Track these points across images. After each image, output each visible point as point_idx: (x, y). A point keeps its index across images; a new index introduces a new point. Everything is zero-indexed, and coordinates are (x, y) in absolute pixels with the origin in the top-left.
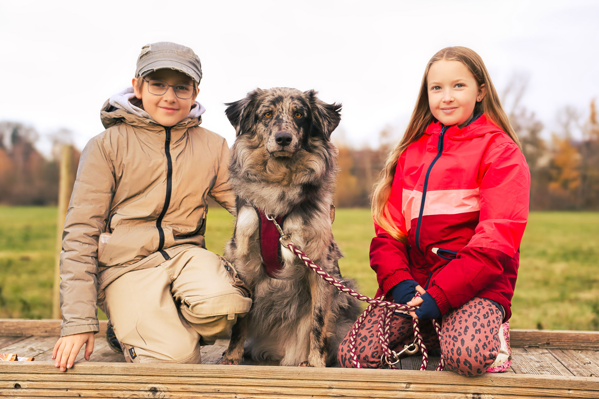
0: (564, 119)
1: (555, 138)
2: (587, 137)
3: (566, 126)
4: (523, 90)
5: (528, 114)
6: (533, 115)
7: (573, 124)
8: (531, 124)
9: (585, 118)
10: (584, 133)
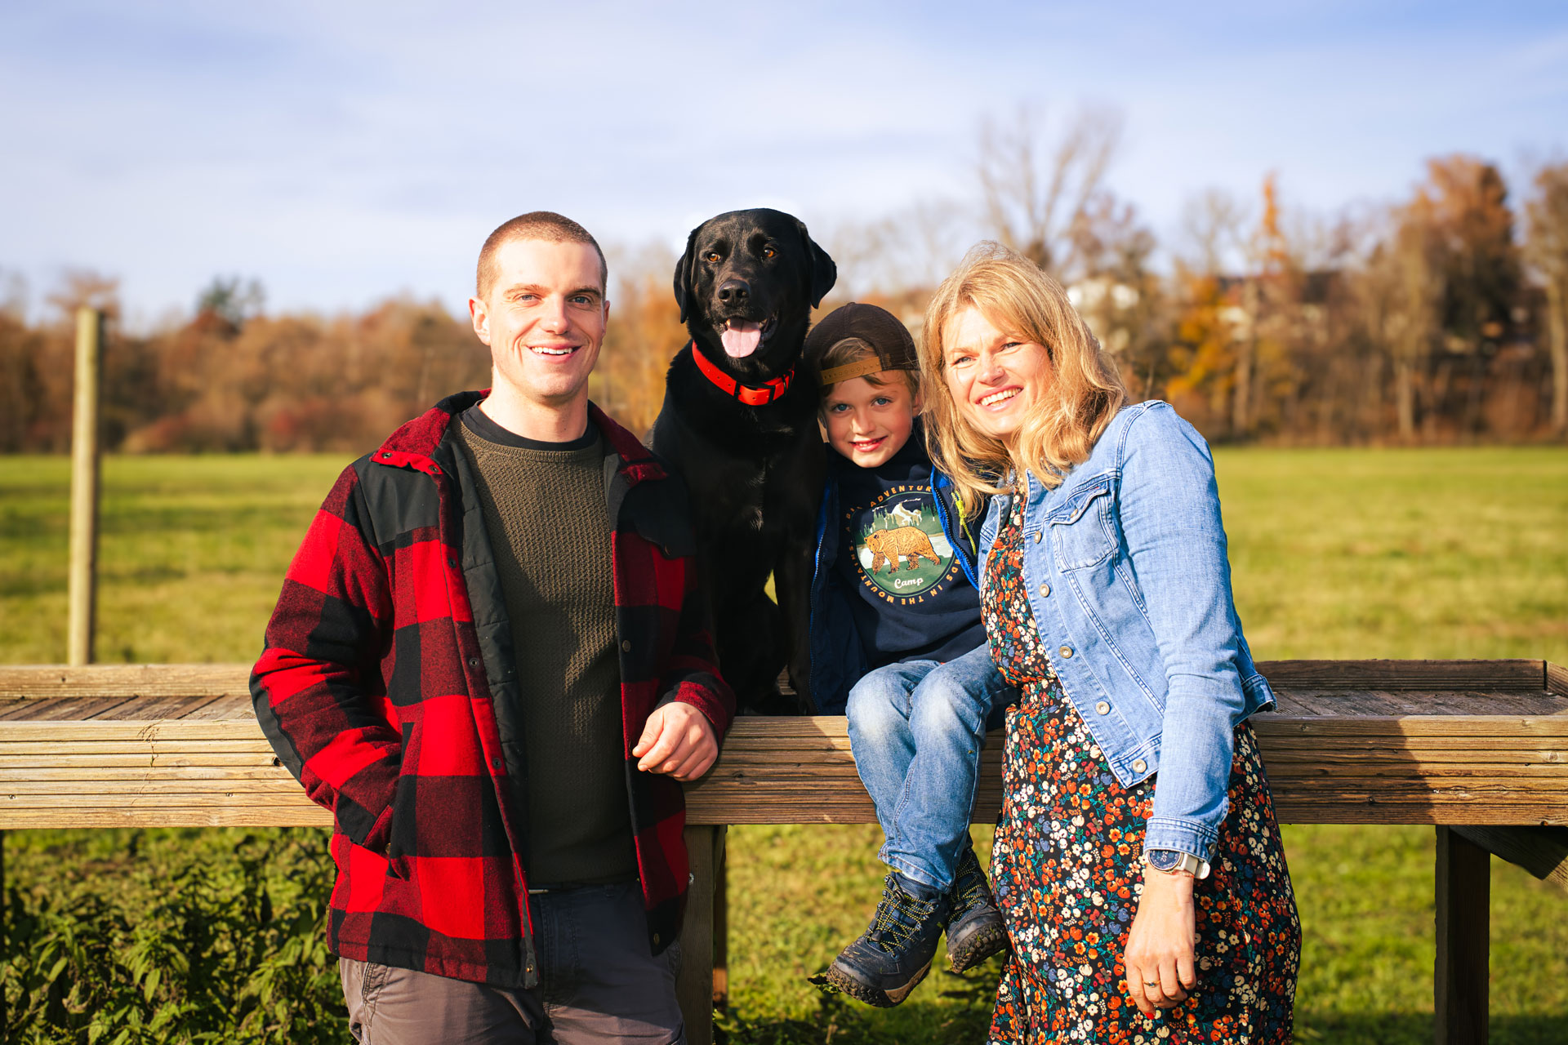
0: (1204, 224)
1: (1183, 270)
2: (1257, 269)
3: (1208, 242)
4: (1106, 154)
5: (1118, 213)
6: (1130, 212)
7: (1224, 236)
8: (1125, 236)
9: (1252, 222)
10: (1251, 260)
